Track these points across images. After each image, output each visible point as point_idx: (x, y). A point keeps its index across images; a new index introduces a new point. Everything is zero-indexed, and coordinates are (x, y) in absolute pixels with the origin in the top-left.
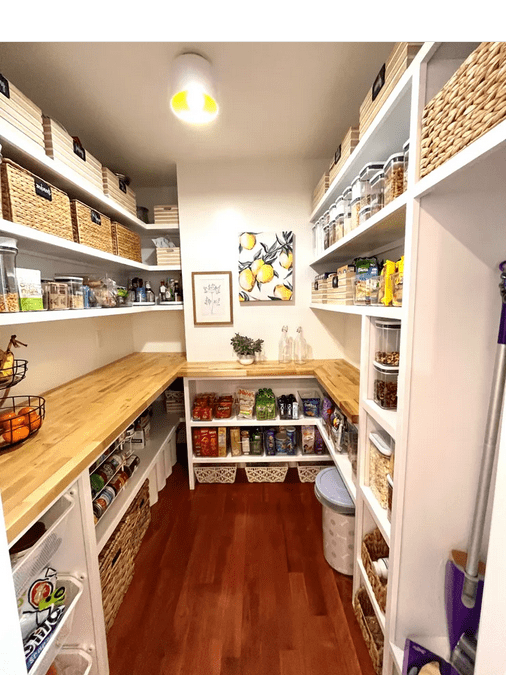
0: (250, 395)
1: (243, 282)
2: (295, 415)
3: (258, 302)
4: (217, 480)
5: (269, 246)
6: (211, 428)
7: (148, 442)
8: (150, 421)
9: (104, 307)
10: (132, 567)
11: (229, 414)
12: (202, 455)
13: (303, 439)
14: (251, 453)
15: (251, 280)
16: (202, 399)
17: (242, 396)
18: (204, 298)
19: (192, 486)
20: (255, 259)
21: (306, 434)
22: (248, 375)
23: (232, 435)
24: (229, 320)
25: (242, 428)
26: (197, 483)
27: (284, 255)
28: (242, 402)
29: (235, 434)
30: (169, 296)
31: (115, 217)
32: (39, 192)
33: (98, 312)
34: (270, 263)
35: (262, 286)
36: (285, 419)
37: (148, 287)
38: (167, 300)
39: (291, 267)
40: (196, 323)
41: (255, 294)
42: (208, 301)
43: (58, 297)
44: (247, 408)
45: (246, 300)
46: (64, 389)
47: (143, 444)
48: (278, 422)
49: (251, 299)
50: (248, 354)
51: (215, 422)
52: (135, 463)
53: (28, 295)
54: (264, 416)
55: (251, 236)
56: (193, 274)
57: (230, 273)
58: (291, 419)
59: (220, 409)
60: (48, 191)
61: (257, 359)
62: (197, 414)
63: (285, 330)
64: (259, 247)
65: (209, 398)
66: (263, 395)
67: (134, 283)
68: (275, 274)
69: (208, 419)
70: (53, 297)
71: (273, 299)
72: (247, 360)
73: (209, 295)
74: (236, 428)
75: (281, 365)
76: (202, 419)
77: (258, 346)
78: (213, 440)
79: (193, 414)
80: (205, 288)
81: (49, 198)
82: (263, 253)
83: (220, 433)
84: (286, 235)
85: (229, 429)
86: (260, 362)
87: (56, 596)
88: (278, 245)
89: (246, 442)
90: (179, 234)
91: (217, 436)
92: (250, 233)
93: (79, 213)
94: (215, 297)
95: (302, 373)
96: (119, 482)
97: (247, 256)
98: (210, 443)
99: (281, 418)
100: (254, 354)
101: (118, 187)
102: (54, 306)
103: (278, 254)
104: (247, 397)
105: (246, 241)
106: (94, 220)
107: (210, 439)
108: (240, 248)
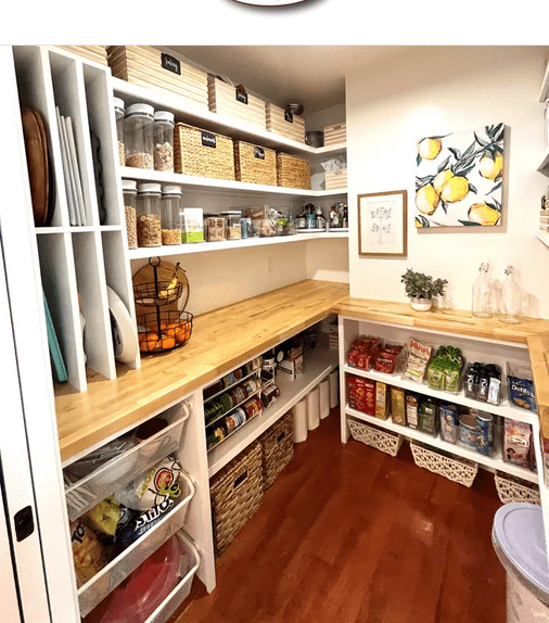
0: (424, 351)
1: (421, 202)
2: (493, 396)
3: (442, 228)
4: (374, 444)
5: (462, 150)
6: (368, 380)
7: (299, 376)
8: (303, 354)
9: (262, 236)
10: (260, 496)
11: (391, 370)
12: (356, 408)
13: (506, 438)
14: (419, 428)
15: (434, 198)
16: (362, 344)
17: (413, 350)
18: (372, 224)
19: (344, 440)
20: (440, 172)
21: (512, 433)
22: (415, 325)
23: (393, 397)
24: (401, 252)
25: (408, 393)
26: (350, 438)
27: (488, 161)
28: (411, 357)
29: (399, 397)
30: (336, 222)
31: (279, 149)
32: (205, 143)
33: (256, 241)
34: (462, 174)
35: (450, 207)
36: (475, 398)
37: (319, 212)
38: (335, 227)
39: (500, 176)
40: (360, 253)
41: (439, 217)
42: (375, 228)
43: (215, 230)
44: (416, 367)
45: (424, 226)
46: (228, 309)
47: (293, 376)
48: (460, 399)
49: (431, 225)
50: (421, 297)
51: (372, 374)
52: (274, 394)
53: (192, 230)
54: (440, 385)
55: (434, 141)
56: (360, 196)
57: (405, 193)
58: (485, 401)
59: (379, 359)
60: (213, 140)
61: (440, 306)
62: (353, 359)
63: (485, 269)
64: (446, 153)
65: (371, 343)
66: (445, 356)
67: (305, 210)
68: (471, 189)
69: (364, 368)
70: (212, 230)
71: (467, 224)
72: (421, 306)
73: (376, 220)
74: (401, 389)
75: (473, 320)
76: (357, 367)
77: (438, 287)
78: (369, 395)
79: (347, 358)
80: (372, 213)
81: (213, 146)
82: (453, 161)
83: (378, 389)
84: (490, 132)
85: (389, 387)
86: (443, 311)
87: (172, 489)
88: (477, 147)
89: (413, 412)
90: (346, 153)
91: (374, 392)
92: (433, 138)
93: (242, 152)
94: (385, 222)
95: (503, 338)
96: (252, 407)
97: (428, 168)
98: (365, 397)
99: (468, 396)
100: (430, 298)
101: (283, 119)
102: (212, 238)
103: (476, 160)
104: (419, 353)
105: (427, 149)
106: (257, 156)
107: (366, 392)
108: (419, 159)
